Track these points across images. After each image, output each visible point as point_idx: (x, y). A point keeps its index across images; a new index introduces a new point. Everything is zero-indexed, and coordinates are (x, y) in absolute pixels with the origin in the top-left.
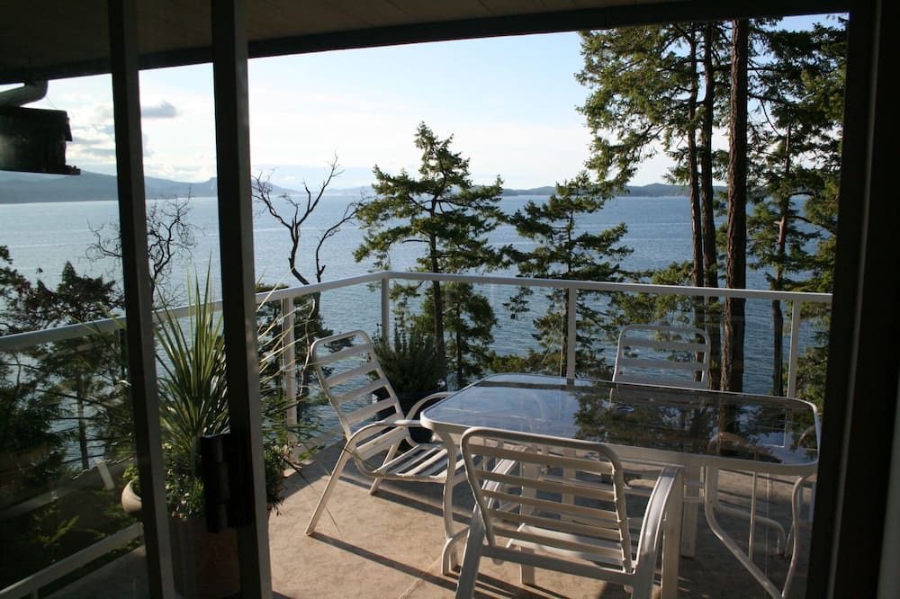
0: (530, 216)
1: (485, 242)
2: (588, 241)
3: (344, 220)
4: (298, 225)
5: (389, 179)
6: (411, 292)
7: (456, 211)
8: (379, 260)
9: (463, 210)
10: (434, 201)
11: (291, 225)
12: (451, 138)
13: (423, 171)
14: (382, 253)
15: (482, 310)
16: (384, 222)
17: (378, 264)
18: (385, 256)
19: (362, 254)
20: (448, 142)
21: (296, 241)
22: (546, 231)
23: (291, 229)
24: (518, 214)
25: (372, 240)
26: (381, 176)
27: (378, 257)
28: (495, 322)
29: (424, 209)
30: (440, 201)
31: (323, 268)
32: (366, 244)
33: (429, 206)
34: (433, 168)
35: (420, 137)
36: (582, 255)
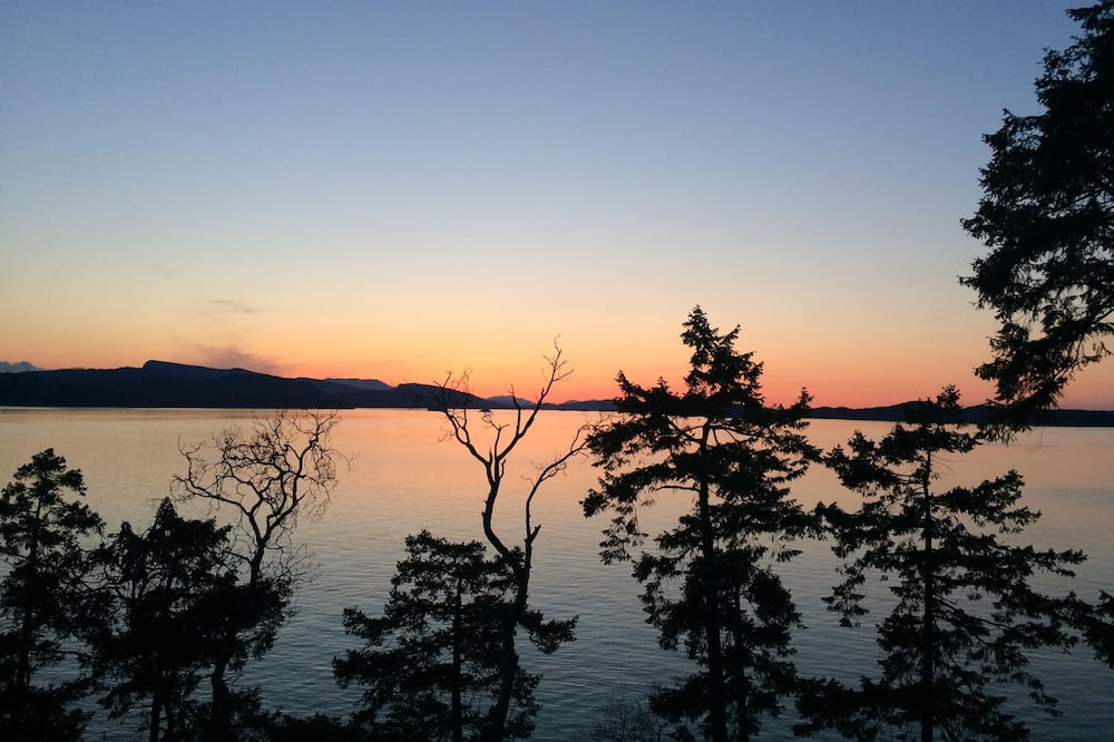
0: (857, 454)
1: (786, 491)
2: (958, 499)
3: (571, 453)
4: (498, 459)
5: (639, 391)
6: (666, 567)
7: (740, 443)
8: (619, 515)
9: (751, 440)
10: (706, 428)
11: (488, 460)
12: (736, 331)
13: (691, 380)
14: (624, 504)
15: (772, 596)
16: (630, 457)
17: (619, 521)
18: (630, 510)
19: (592, 504)
20: (731, 336)
21: (495, 485)
22: (887, 479)
23: (488, 465)
24: (838, 451)
25: (610, 483)
26: (627, 386)
27: (618, 509)
28: (796, 617)
29: (690, 439)
30: (714, 428)
31: (537, 529)
32: (599, 489)
33: (699, 434)
34: (704, 377)
35: (691, 327)
36: (947, 521)
